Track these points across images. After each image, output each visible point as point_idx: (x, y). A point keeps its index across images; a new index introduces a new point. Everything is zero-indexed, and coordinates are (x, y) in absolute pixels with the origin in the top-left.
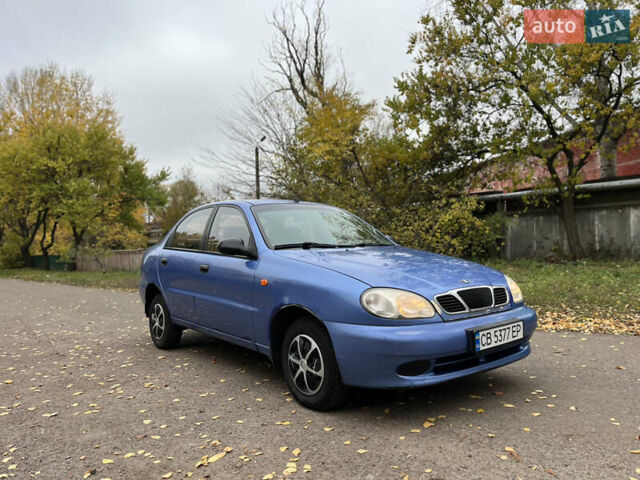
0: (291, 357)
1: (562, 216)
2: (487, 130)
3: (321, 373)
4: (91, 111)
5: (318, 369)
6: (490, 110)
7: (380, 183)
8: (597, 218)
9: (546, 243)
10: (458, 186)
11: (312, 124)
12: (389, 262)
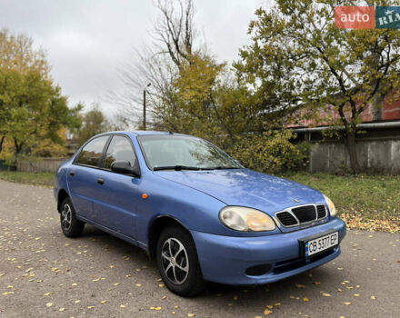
0: (163, 254)
1: (347, 145)
2: (300, 86)
3: (186, 269)
4: (31, 61)
5: (184, 266)
6: (302, 72)
7: (227, 118)
8: (369, 147)
9: (336, 162)
10: (279, 123)
11: (183, 76)
12: (232, 180)
